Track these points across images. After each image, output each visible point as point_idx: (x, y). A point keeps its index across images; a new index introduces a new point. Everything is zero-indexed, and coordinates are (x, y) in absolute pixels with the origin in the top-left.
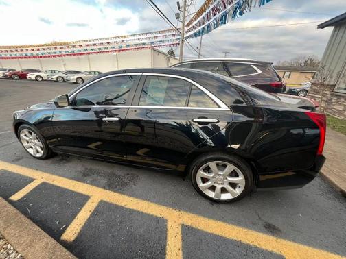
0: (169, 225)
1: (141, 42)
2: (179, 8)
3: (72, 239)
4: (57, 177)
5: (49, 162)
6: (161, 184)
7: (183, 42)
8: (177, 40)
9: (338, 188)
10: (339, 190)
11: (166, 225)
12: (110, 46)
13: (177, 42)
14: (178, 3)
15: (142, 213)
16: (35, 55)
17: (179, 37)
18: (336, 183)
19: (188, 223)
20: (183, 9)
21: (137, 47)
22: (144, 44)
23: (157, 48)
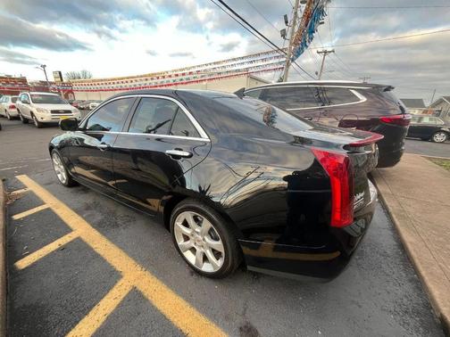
0: (119, 283)
1: (234, 68)
2: (286, 22)
3: (23, 267)
4: (64, 206)
5: (70, 190)
6: (153, 234)
7: (288, 65)
8: (280, 63)
9: (439, 310)
10: (439, 315)
11: (116, 282)
12: (200, 75)
13: (282, 66)
14: (286, 16)
15: (105, 260)
16: (128, 87)
17: (284, 59)
18: (438, 300)
19: (141, 288)
20: (291, 24)
21: (229, 74)
22: (239, 70)
23: (254, 75)
